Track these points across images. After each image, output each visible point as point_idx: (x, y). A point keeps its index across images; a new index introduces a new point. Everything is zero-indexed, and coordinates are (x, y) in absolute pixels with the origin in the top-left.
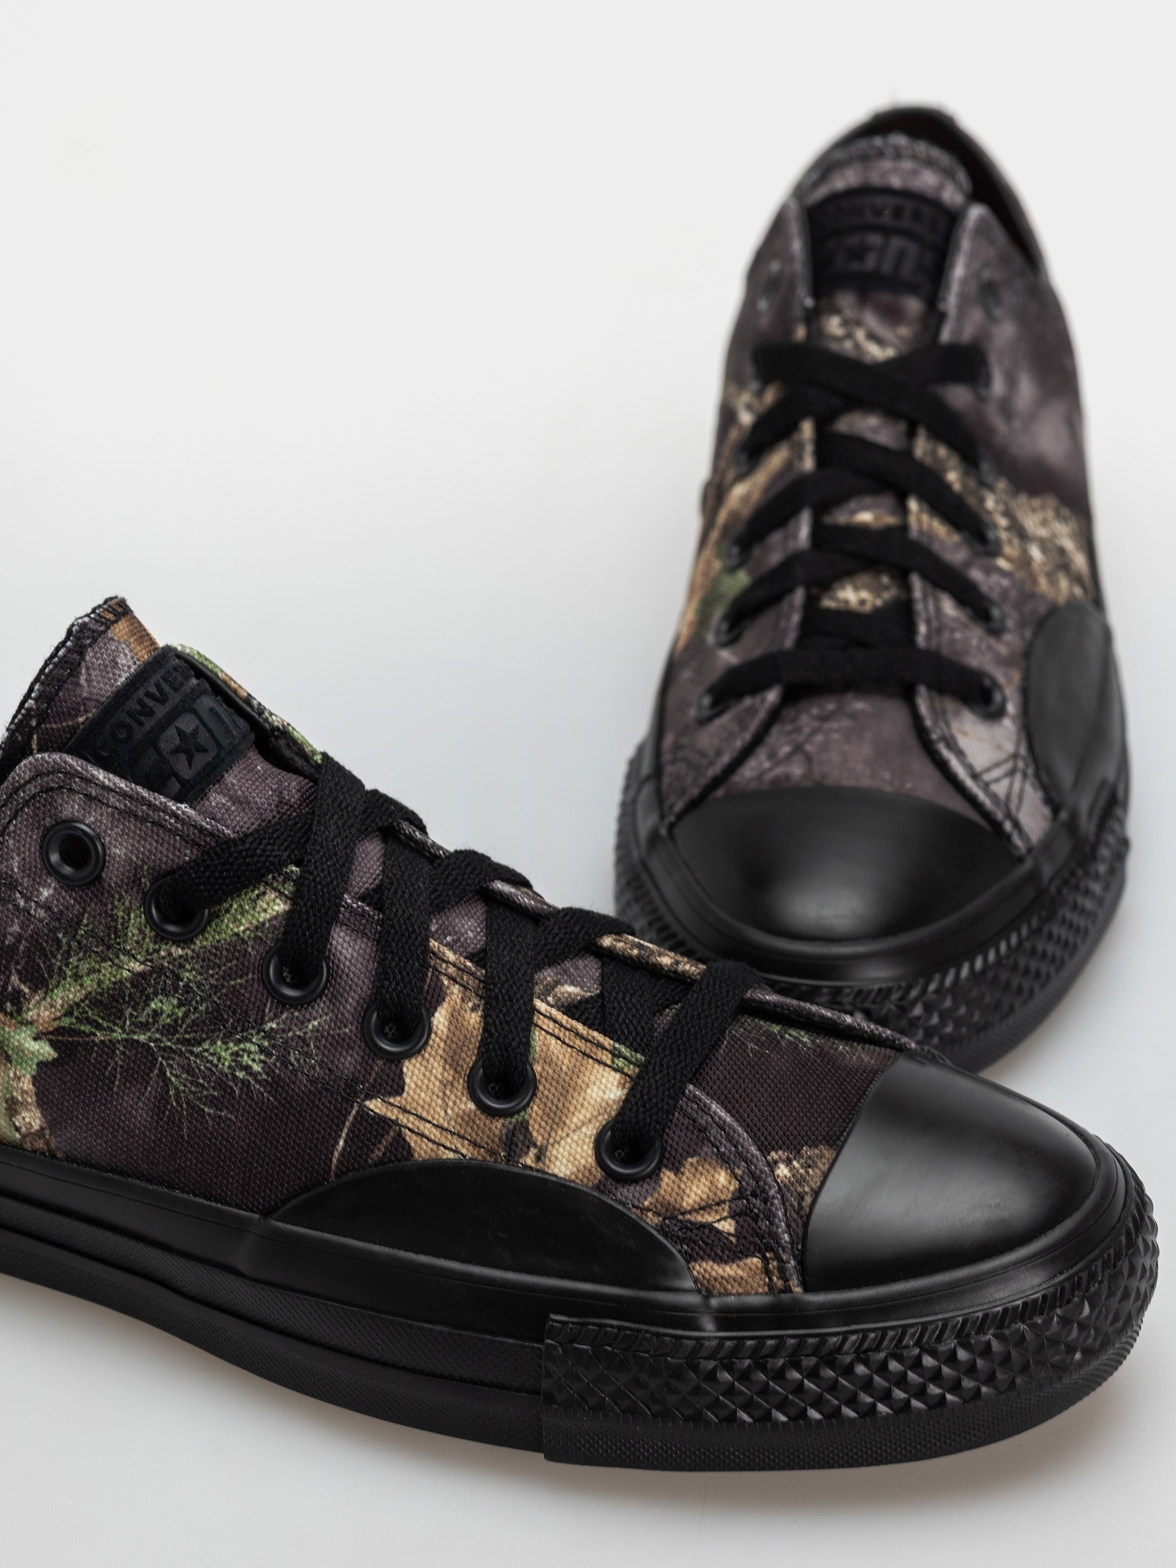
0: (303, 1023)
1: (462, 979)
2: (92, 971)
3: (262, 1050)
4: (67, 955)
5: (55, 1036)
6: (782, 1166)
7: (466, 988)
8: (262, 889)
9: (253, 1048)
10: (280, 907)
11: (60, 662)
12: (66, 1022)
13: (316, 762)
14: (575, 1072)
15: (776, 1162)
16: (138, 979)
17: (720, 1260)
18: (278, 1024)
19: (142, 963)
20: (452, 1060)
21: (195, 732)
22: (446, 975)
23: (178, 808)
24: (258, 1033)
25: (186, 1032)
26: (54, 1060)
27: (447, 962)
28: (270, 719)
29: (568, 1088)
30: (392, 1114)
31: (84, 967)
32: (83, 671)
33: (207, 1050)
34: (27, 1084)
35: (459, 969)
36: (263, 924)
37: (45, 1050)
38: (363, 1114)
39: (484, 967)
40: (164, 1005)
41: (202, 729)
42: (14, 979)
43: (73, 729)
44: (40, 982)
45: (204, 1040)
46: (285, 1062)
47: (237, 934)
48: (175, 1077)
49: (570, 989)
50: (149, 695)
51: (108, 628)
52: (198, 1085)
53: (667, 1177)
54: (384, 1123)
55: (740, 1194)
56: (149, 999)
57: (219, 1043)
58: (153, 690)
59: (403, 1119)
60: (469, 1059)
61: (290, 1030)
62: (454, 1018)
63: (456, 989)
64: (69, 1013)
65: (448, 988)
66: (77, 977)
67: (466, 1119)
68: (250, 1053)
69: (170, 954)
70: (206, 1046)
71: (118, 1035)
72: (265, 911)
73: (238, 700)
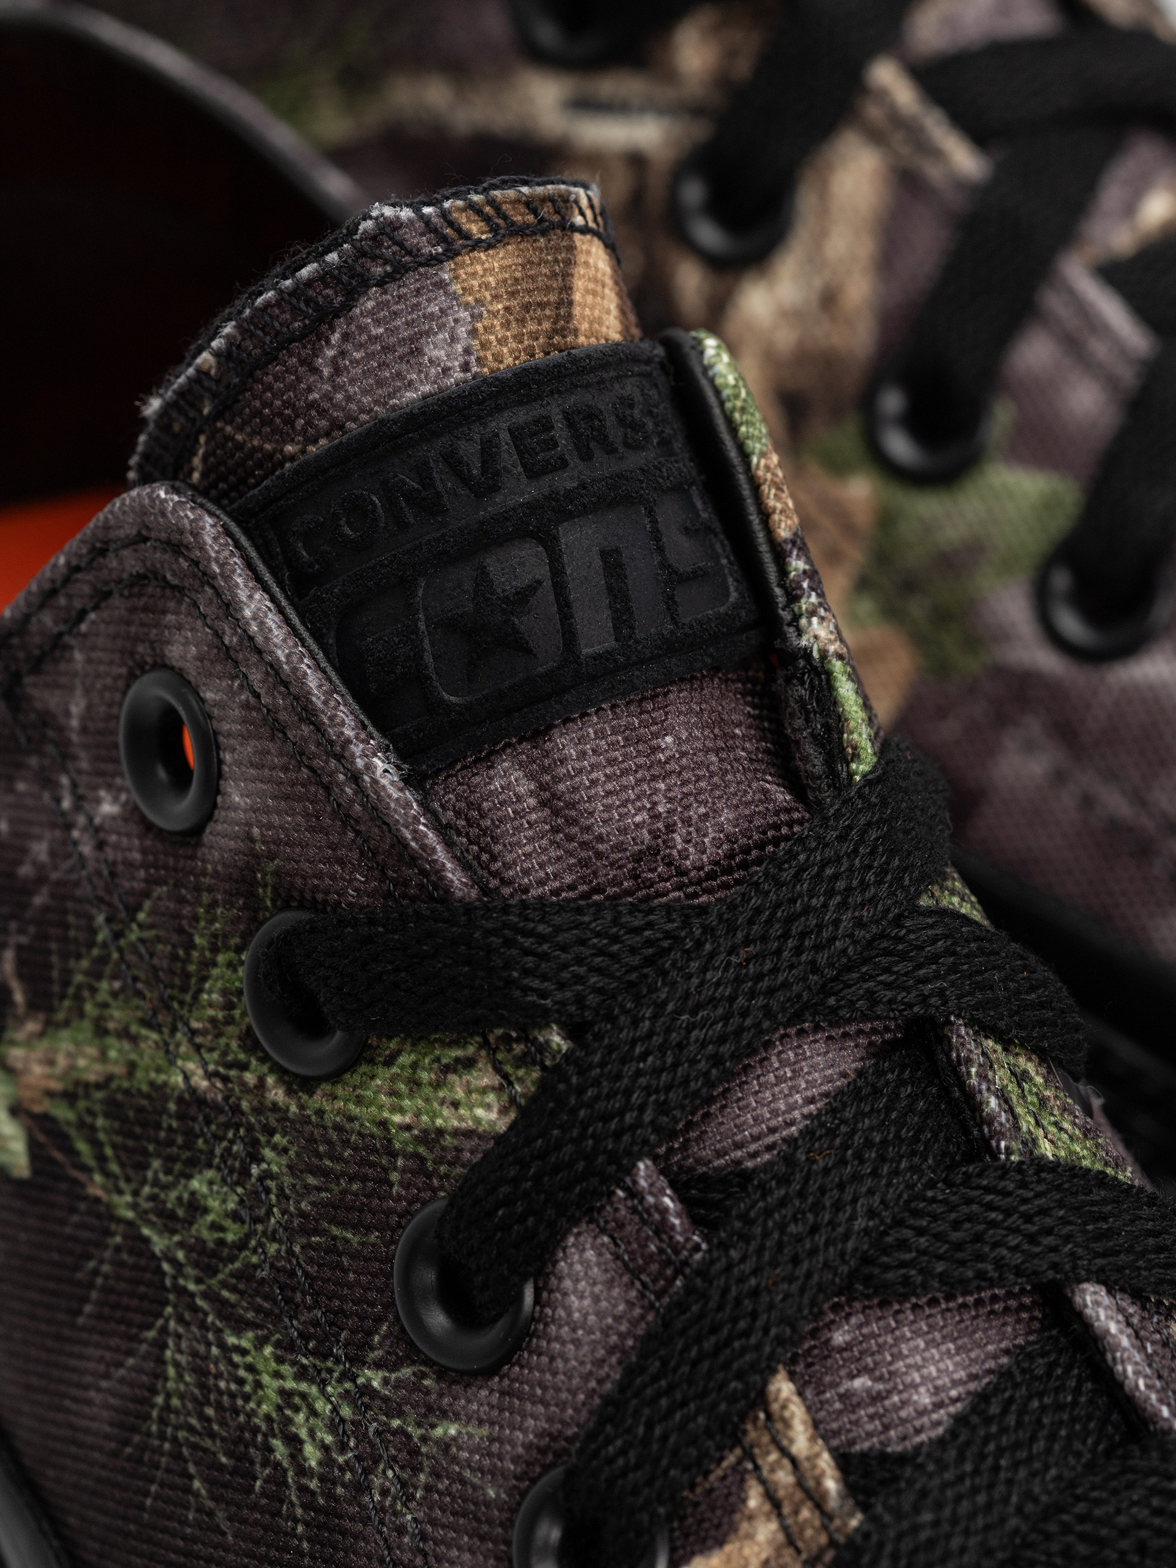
0: (433, 1412)
1: (796, 1512)
2: (124, 1034)
3: (335, 1424)
4: (98, 971)
5: (38, 1129)
7: (790, 1541)
8: (471, 1050)
9: (320, 1405)
11: (294, 293)
12: (63, 1113)
13: (851, 775)
18: (386, 1382)
19: (209, 1076)
21: (524, 596)
22: (763, 1482)
23: (369, 767)
24: (344, 1376)
25: (224, 1285)
27: (785, 1452)
28: (803, 621)
31: (118, 1015)
32: (335, 338)
33: (244, 1352)
35: (800, 1484)
36: (440, 1132)
37: (16, 1147)
39: (865, 1507)
41: (546, 596)
42: (8, 959)
43: (272, 461)
45: (252, 1325)
46: (361, 1488)
47: (384, 1124)
50: (454, 463)
51: (451, 253)
52: (203, 1418)
56: (194, 1165)
57: (268, 1350)
58: (469, 450)
61: (400, 1414)
63: (766, 1531)
64: (69, 1097)
65: (751, 1518)
66: (101, 1031)
68: (313, 1412)
69: (261, 1084)
70: (249, 1340)
71: (123, 1205)
72: (456, 1105)
73: (761, 536)
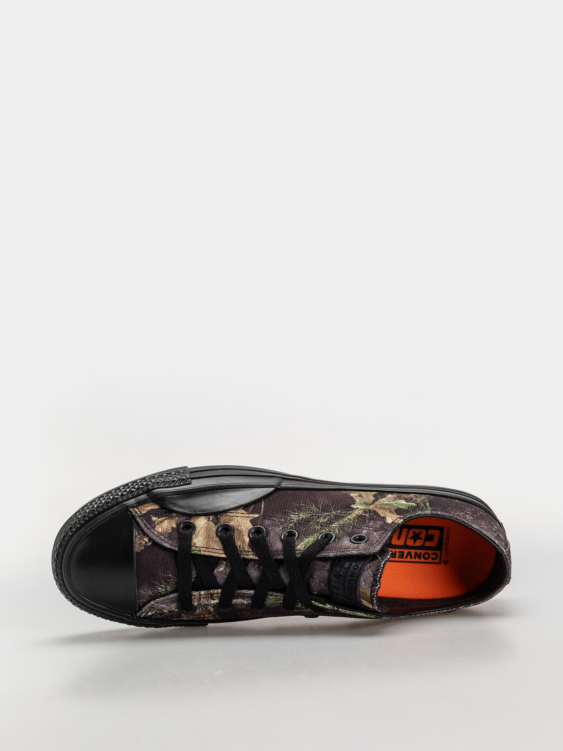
1: (246, 552)
2: (346, 522)
3: (292, 519)
4: (354, 522)
5: (352, 509)
6: (147, 541)
7: (244, 551)
8: (305, 549)
10: (299, 547)
11: (378, 573)
12: (350, 512)
14: (208, 542)
15: (149, 541)
17: (153, 510)
18: (290, 525)
19: (332, 526)
20: (240, 532)
22: (251, 551)
24: (295, 522)
25: (315, 517)
27: (252, 555)
29: (208, 537)
30: (251, 515)
31: (348, 522)
34: (357, 500)
35: (248, 555)
36: (301, 543)
37: (354, 506)
38: (259, 513)
40: (322, 520)
42: (367, 515)
43: (370, 562)
44: (360, 516)
46: (285, 518)
47: (308, 538)
48: (314, 508)
49: (221, 569)
52: (307, 508)
53: (174, 526)
54: (253, 512)
55: (154, 528)
56: (328, 520)
57: (305, 517)
59: (248, 515)
60: (236, 535)
62: (244, 541)
63: (247, 549)
65: (249, 548)
66: (350, 520)
67: (230, 520)
68: (296, 518)
69: (325, 530)
70: (308, 516)
71: (334, 513)
72: (302, 545)
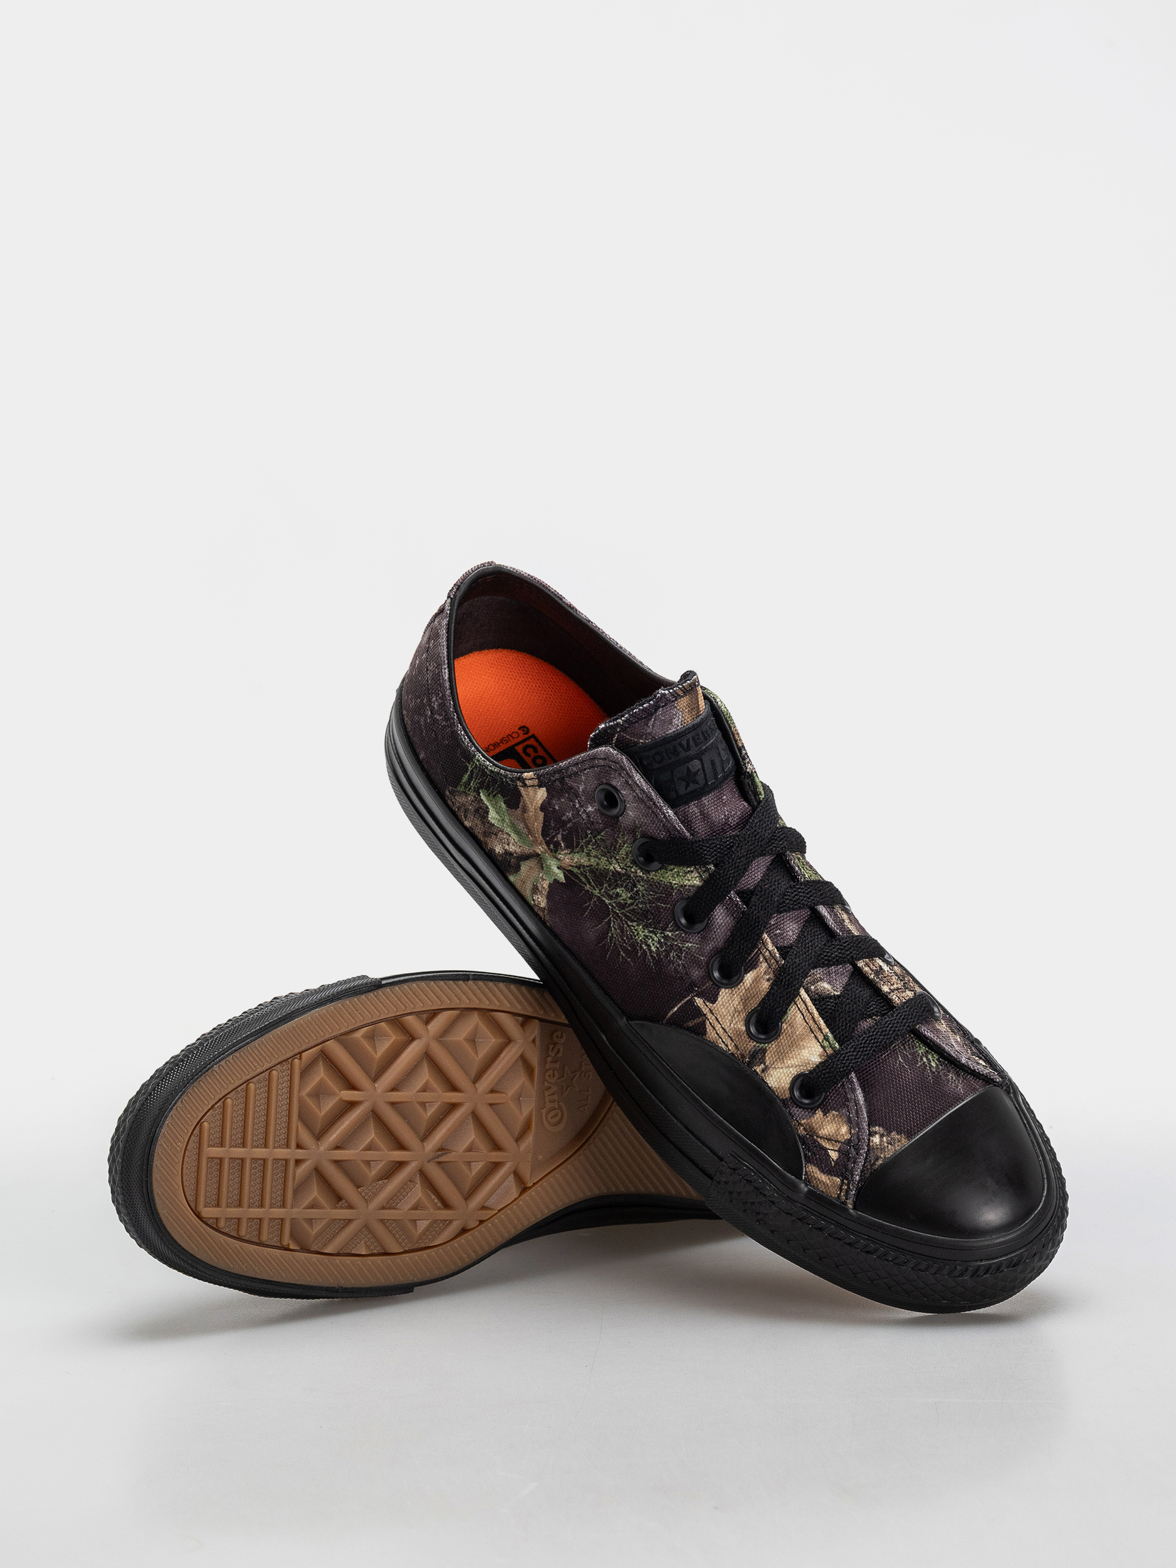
0: (684, 941)
1: (770, 961)
2: (596, 857)
3: (659, 942)
4: (588, 843)
5: (568, 873)
6: (877, 1136)
7: (770, 967)
8: (692, 869)
9: (655, 939)
10: (697, 882)
11: (642, 710)
12: (575, 870)
13: (760, 798)
14: (802, 1038)
15: (876, 1133)
16: (616, 874)
17: (822, 1171)
18: (672, 935)
19: (621, 868)
20: (745, 1001)
21: (697, 773)
22: (763, 955)
23: (668, 812)
24: (661, 933)
25: (627, 912)
26: (562, 883)
27: (767, 949)
28: (747, 765)
29: (795, 1044)
30: (705, 1010)
31: (594, 853)
32: (653, 720)
33: (634, 927)
34: (546, 885)
35: (771, 955)
36: (685, 886)
37: (561, 877)
38: (691, 1002)
39: (784, 959)
40: (624, 895)
41: (701, 772)
42: (560, 836)
43: (636, 744)
44: (571, 846)
45: (635, 921)
46: (667, 955)
47: (671, 883)
48: (614, 931)
49: (826, 985)
51: (676, 700)
52: (622, 939)
53: (819, 1114)
54: (698, 1012)
55: (848, 1142)
56: (617, 886)
57: (641, 927)
58: (684, 743)
59: (709, 1016)
60: (754, 1004)
61: (677, 941)
62: (756, 980)
63: (764, 965)
64: (579, 867)
65: (761, 963)
66: (588, 855)
67: (738, 1033)
68: (653, 940)
69: (636, 872)
70: (635, 924)
71: (596, 892)
72: (689, 880)
73: (735, 746)
